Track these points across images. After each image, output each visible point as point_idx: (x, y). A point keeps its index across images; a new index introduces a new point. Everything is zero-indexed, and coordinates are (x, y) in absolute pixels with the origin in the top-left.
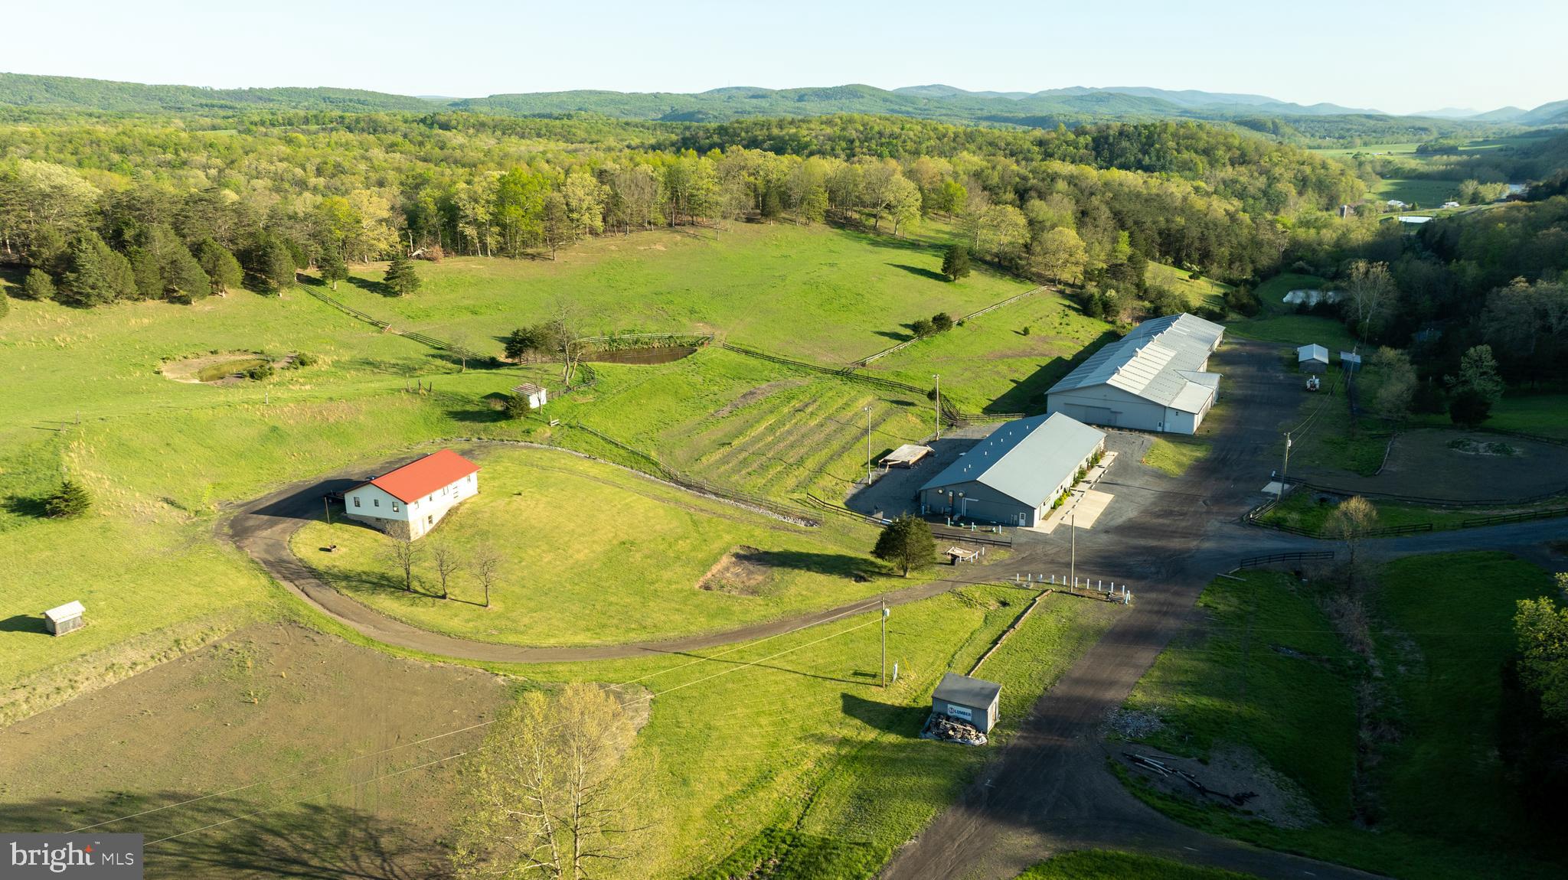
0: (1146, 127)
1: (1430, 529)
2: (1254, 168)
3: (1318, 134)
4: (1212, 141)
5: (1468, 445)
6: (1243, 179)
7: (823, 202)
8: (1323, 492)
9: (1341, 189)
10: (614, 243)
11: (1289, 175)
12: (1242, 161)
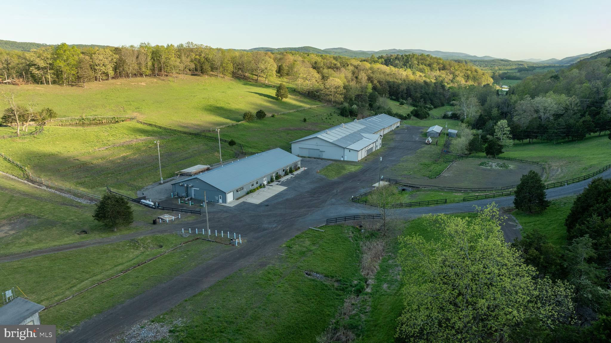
0: (406, 56)
1: (446, 202)
2: (448, 71)
3: (482, 66)
4: (432, 61)
5: (488, 164)
6: (443, 76)
7: (231, 67)
8: (405, 186)
9: (483, 80)
10: (119, 82)
11: (462, 74)
12: (444, 68)
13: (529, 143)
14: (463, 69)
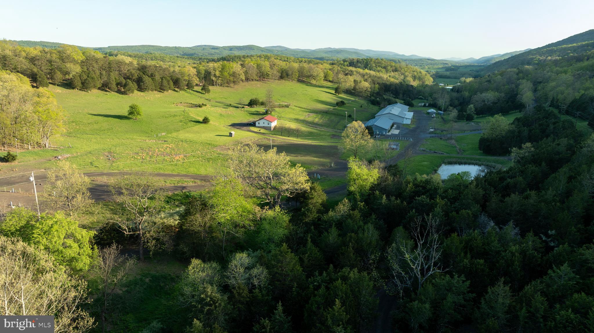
0: (365, 59)
2: (400, 73)
4: (386, 64)
5: (470, 123)
8: (442, 130)
11: (410, 75)
12: (396, 70)
13: (482, 117)
14: (411, 71)
